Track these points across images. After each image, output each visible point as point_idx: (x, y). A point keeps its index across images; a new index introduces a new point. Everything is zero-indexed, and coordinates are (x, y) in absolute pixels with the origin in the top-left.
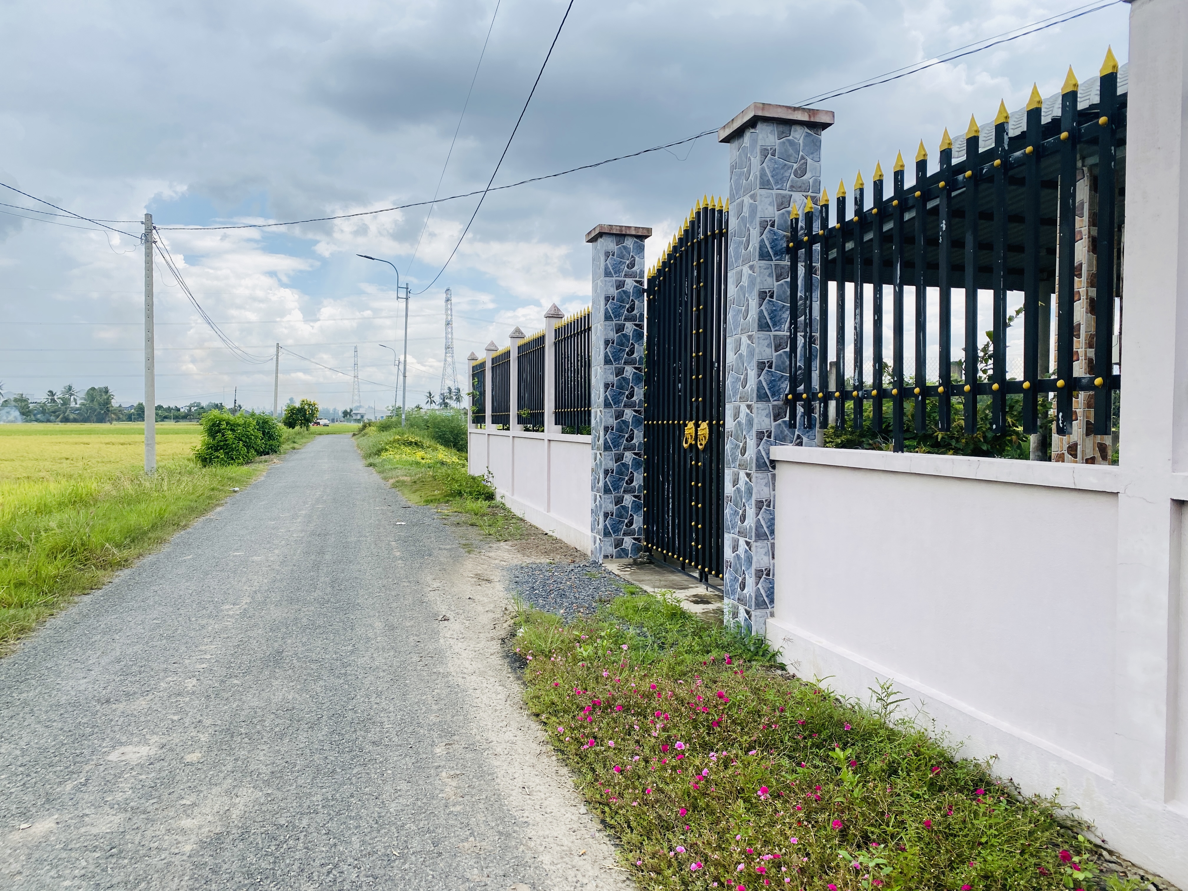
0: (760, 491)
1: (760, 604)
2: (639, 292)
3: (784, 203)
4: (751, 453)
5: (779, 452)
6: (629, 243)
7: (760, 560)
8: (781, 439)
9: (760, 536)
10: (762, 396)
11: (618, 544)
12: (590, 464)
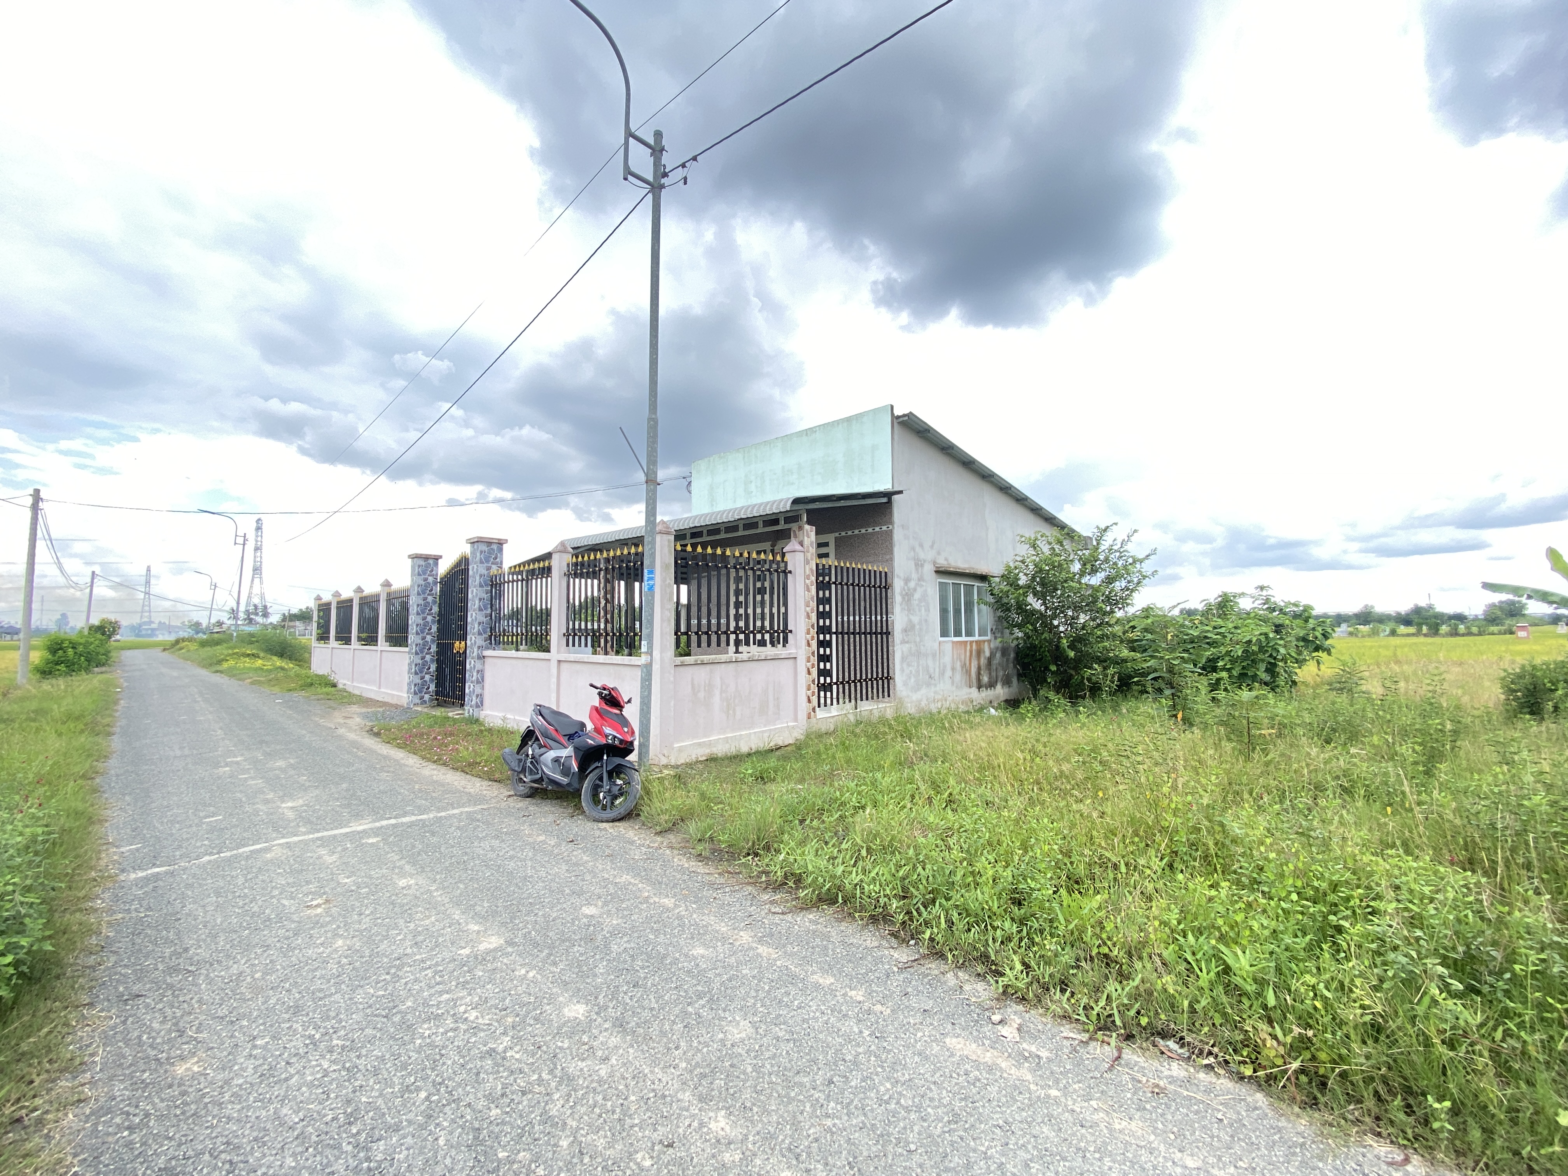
0: (479, 666)
1: (477, 706)
2: (435, 583)
3: (489, 569)
4: (475, 654)
5: (487, 653)
6: (431, 561)
7: (478, 691)
8: (487, 648)
9: (478, 682)
10: (480, 634)
11: (422, 698)
12: (407, 661)
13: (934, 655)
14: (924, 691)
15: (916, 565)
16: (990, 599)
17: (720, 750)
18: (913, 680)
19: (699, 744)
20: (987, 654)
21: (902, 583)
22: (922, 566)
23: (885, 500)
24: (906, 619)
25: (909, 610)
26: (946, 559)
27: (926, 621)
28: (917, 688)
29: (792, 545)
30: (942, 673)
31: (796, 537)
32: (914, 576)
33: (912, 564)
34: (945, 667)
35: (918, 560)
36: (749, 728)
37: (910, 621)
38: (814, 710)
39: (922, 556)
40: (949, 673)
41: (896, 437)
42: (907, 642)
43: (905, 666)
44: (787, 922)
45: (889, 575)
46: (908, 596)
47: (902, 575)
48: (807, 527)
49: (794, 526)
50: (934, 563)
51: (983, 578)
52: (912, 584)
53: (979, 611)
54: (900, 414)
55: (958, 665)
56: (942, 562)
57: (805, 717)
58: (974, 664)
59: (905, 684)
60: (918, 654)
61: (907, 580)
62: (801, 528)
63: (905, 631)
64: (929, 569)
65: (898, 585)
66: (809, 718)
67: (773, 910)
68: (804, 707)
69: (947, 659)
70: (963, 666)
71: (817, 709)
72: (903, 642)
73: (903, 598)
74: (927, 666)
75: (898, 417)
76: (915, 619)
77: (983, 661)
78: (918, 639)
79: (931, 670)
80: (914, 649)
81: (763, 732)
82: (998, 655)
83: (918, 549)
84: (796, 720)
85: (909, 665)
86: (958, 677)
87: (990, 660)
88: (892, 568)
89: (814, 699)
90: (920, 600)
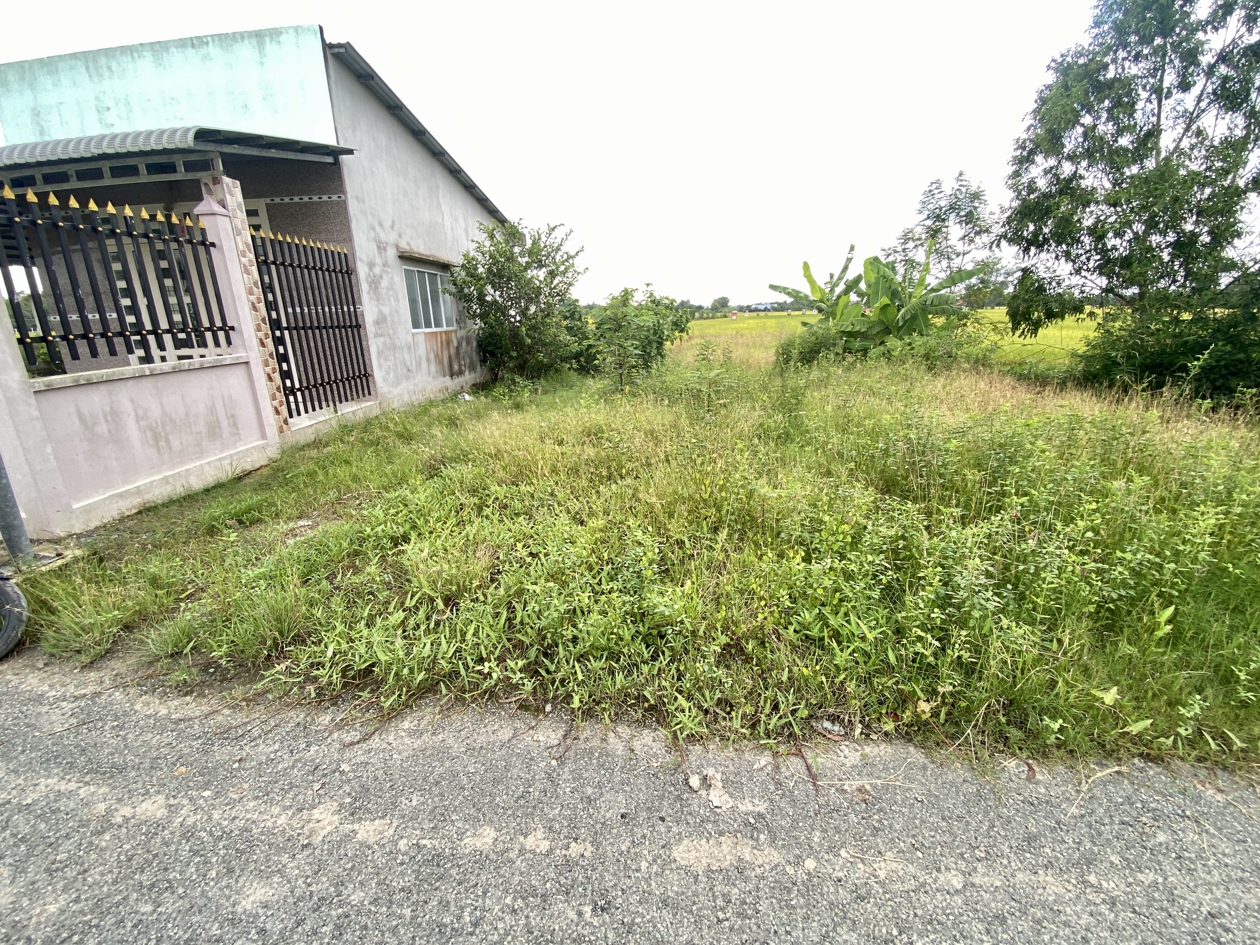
13: (409, 348)
14: (404, 385)
15: (379, 247)
16: (453, 289)
17: (158, 495)
18: (392, 375)
19: (121, 496)
20: (455, 344)
21: (366, 268)
22: (385, 249)
23: (330, 160)
24: (376, 310)
25: (378, 300)
26: (408, 244)
27: (397, 312)
28: (397, 383)
29: (207, 205)
30: (419, 365)
31: (210, 193)
32: (378, 261)
33: (373, 246)
34: (420, 358)
35: (380, 241)
36: (198, 459)
37: (380, 312)
38: (286, 422)
39: (383, 237)
40: (424, 364)
41: (332, 73)
42: (381, 335)
43: (382, 361)
44: (378, 751)
45: (350, 257)
46: (375, 284)
47: (365, 259)
48: (226, 180)
49: (204, 176)
50: (397, 247)
51: (445, 267)
52: (377, 270)
53: (444, 301)
54: (334, 42)
55: (432, 356)
56: (404, 246)
57: (277, 433)
58: (446, 354)
59: (385, 380)
60: (394, 348)
61: (371, 265)
62: (216, 181)
63: (377, 323)
64: (392, 254)
65: (362, 270)
66: (281, 431)
67: (348, 739)
68: (271, 421)
69: (422, 350)
70: (437, 357)
71: (290, 421)
72: (377, 335)
73: (370, 286)
74: (404, 359)
75: (331, 46)
76: (386, 310)
77: (453, 351)
78: (391, 332)
79: (408, 363)
80: (388, 342)
81: (220, 459)
82: (464, 344)
83: (378, 228)
84: (264, 436)
85: (386, 360)
86: (433, 368)
87: (458, 349)
88: (352, 248)
89: (284, 409)
90: (388, 289)
